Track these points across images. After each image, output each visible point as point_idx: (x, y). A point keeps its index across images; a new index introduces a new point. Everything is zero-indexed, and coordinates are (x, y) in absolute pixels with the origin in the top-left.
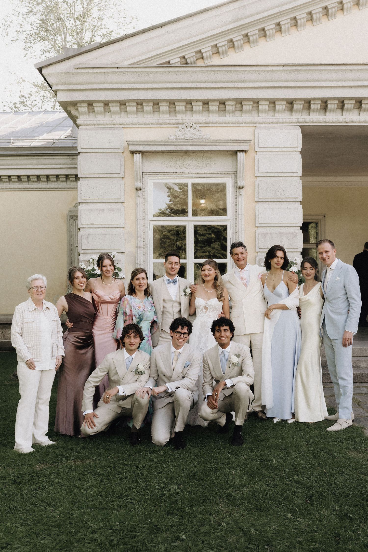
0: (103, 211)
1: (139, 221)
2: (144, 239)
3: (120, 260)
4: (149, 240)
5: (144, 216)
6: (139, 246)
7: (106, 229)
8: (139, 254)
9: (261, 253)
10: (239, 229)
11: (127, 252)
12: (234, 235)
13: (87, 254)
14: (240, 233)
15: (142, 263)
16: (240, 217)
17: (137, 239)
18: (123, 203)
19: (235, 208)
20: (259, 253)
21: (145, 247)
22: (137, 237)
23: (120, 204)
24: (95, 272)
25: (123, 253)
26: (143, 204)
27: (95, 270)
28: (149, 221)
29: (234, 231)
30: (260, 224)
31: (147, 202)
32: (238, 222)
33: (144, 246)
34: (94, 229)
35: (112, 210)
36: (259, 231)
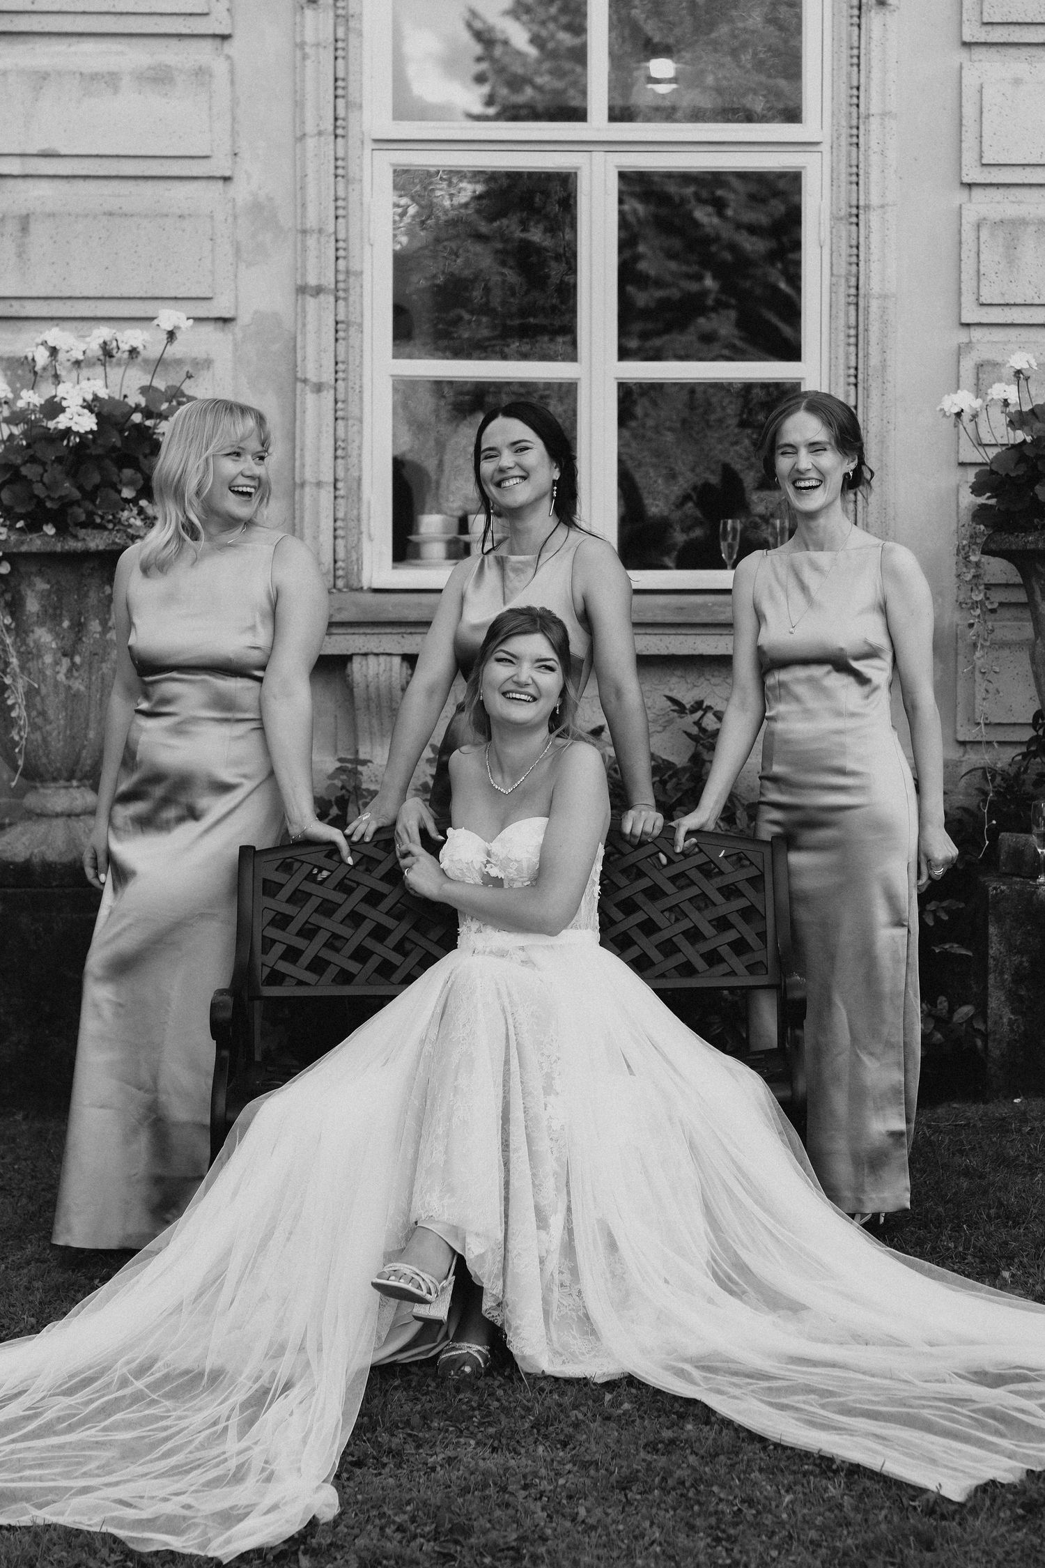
0: (111, 80)
1: (311, 143)
2: (341, 244)
3: (208, 363)
4: (367, 247)
5: (341, 113)
6: (312, 281)
7: (129, 186)
8: (311, 327)
9: (985, 330)
10: (867, 193)
11: (244, 318)
12: (843, 229)
13: (20, 324)
14: (874, 218)
15: (328, 377)
16: (874, 123)
17: (303, 242)
18: (225, 37)
19: (849, 75)
20: (977, 334)
21: (346, 290)
22: (304, 232)
23: (208, 45)
24: (62, 422)
25: (225, 320)
26: (339, 48)
27: (63, 410)
28: (369, 145)
29: (843, 205)
30: (986, 170)
31: (360, 34)
32: (867, 158)
33: (341, 285)
34: (58, 183)
35: (160, 78)
36: (983, 205)
